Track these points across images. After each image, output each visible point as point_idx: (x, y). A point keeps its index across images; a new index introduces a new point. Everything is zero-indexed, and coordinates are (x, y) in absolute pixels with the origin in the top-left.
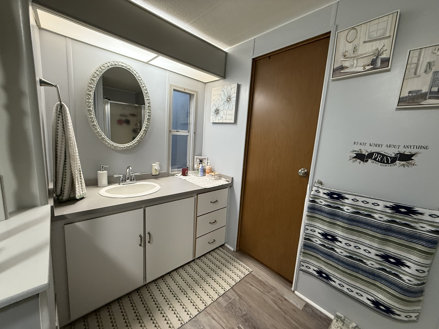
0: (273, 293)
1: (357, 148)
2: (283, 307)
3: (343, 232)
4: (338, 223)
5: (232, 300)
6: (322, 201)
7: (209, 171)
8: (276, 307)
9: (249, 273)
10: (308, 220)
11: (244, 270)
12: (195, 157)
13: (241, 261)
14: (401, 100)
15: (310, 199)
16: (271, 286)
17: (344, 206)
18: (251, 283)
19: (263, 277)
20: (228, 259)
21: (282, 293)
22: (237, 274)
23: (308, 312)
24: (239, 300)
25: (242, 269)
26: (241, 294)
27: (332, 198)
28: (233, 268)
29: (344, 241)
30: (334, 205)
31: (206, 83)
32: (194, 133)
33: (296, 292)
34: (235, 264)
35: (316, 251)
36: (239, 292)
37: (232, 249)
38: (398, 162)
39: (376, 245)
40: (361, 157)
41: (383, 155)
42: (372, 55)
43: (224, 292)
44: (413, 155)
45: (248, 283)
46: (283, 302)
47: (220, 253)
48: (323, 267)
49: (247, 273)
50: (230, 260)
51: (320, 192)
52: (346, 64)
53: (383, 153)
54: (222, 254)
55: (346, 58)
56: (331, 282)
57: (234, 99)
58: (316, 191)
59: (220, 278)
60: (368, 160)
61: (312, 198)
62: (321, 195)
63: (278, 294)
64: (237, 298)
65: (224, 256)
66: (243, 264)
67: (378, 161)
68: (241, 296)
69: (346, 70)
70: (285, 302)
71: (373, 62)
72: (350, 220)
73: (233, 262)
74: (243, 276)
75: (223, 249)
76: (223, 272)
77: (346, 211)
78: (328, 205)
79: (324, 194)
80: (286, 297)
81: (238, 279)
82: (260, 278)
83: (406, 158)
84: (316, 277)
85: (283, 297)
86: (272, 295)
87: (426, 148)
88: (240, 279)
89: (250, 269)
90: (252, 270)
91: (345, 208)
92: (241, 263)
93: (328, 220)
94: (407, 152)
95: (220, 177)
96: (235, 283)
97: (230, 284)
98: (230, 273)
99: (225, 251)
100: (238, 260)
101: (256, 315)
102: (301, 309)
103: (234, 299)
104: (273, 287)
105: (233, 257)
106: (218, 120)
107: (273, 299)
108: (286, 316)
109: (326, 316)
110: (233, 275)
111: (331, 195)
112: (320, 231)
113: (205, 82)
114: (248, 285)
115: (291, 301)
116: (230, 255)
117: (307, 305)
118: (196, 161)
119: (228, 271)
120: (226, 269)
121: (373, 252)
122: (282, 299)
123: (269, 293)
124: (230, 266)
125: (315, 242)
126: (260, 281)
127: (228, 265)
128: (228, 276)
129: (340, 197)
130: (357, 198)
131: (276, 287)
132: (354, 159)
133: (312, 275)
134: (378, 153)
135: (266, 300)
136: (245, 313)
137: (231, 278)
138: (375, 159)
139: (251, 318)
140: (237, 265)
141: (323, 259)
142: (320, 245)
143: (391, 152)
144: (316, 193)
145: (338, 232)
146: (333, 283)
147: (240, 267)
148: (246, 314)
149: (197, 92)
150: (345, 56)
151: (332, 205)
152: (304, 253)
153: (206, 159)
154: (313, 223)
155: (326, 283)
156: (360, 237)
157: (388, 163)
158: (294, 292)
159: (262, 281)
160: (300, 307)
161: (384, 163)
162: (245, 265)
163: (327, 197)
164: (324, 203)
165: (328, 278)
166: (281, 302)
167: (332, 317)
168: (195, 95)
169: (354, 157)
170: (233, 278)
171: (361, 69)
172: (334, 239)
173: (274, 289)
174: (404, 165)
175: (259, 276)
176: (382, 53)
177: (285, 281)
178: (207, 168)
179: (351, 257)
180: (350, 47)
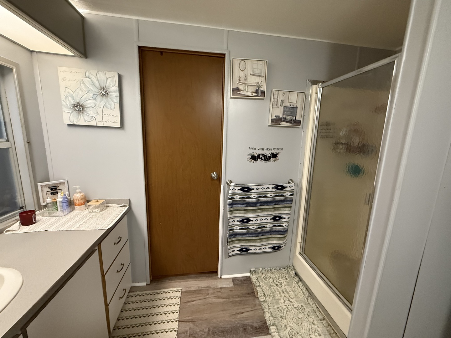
0: (211, 291)
1: (251, 152)
2: (224, 296)
3: (253, 213)
4: (249, 208)
5: (189, 331)
6: (237, 196)
7: (82, 202)
8: (221, 300)
9: (181, 292)
10: (230, 214)
11: (174, 294)
12: (39, 185)
13: (164, 288)
14: (272, 121)
15: (229, 197)
16: (205, 287)
17: (252, 195)
18: (190, 300)
19: (194, 286)
20: (149, 297)
21: (215, 286)
22: (172, 304)
23: (238, 284)
24: (194, 324)
25: (171, 295)
26: (190, 318)
27: (244, 191)
28: (163, 302)
29: (254, 219)
30: (246, 196)
31: (32, 52)
32: (28, 142)
33: (223, 277)
34: (161, 296)
35: (237, 236)
36: (188, 318)
37: (145, 284)
38: (271, 159)
39: (270, 213)
40: (254, 158)
41: (265, 156)
42: (256, 86)
43: (176, 332)
44: (277, 154)
45: (188, 302)
46: (221, 291)
47: (134, 299)
48: (243, 244)
49: (179, 294)
50: (153, 297)
51: (235, 190)
52: (241, 87)
53: (265, 154)
54: (138, 298)
55: (240, 82)
56: (249, 252)
57: (115, 95)
58: (233, 189)
59: (159, 323)
60: (257, 160)
61: (230, 196)
62: (237, 191)
63: (214, 289)
64: (191, 324)
65: (142, 298)
66: (168, 290)
67: (263, 160)
68: (193, 319)
69: (241, 93)
70: (222, 290)
71: (257, 92)
72: (257, 203)
73: (157, 297)
74: (178, 301)
75: (133, 292)
76: (157, 315)
77: (254, 198)
78: (242, 198)
79: (239, 190)
80: (220, 287)
81: (177, 308)
82: (193, 289)
83: (274, 156)
84: (239, 255)
85: (218, 288)
86: (212, 294)
87: (282, 149)
88: (179, 305)
89: (178, 289)
90: (181, 289)
91: (252, 196)
92: (166, 290)
93: (243, 209)
94: (275, 152)
95: (106, 204)
96: (178, 313)
97: (174, 319)
98: (165, 309)
99: (138, 293)
100: (161, 291)
101: (215, 321)
102: (233, 286)
103: (190, 328)
104: (207, 287)
105: (153, 292)
106: (85, 121)
107: (214, 297)
108: (232, 299)
109: (245, 277)
110: (169, 309)
111: (243, 190)
112: (238, 219)
113: (31, 50)
114: (189, 304)
115: (224, 286)
116: (148, 292)
117: (234, 280)
118: (42, 190)
119: (161, 310)
120: (157, 310)
121: (269, 218)
122: (219, 290)
123: (208, 294)
124: (159, 303)
125: (236, 229)
126: (195, 292)
127: (155, 303)
128: (165, 314)
129: (249, 189)
130: (259, 187)
131: (208, 285)
132: (250, 160)
133: (237, 255)
134: (263, 155)
135: (211, 302)
136: (207, 330)
137: (169, 313)
138: (261, 159)
139: (214, 328)
140: (164, 295)
141: (243, 239)
142: (240, 229)
143: (268, 153)
144: (233, 191)
145: (250, 215)
146: (251, 251)
147: (168, 295)
148: (209, 329)
149: (17, 65)
150: (239, 80)
151: (244, 197)
152: (230, 242)
153: (64, 183)
154: (233, 215)
155: (246, 254)
156: (262, 212)
157: (267, 160)
158: (221, 277)
159: (196, 290)
160: (231, 285)
161: (265, 160)
162: (171, 289)
163: (241, 192)
164: (239, 197)
165: (247, 250)
166: (220, 293)
167: (248, 274)
168: (14, 70)
169: (250, 159)
170: (171, 311)
171: (250, 94)
172: (248, 220)
173: (208, 288)
174: (274, 161)
175: (190, 287)
176: (261, 87)
177: (210, 275)
178: (77, 196)
179: (259, 228)
180: (242, 74)
